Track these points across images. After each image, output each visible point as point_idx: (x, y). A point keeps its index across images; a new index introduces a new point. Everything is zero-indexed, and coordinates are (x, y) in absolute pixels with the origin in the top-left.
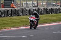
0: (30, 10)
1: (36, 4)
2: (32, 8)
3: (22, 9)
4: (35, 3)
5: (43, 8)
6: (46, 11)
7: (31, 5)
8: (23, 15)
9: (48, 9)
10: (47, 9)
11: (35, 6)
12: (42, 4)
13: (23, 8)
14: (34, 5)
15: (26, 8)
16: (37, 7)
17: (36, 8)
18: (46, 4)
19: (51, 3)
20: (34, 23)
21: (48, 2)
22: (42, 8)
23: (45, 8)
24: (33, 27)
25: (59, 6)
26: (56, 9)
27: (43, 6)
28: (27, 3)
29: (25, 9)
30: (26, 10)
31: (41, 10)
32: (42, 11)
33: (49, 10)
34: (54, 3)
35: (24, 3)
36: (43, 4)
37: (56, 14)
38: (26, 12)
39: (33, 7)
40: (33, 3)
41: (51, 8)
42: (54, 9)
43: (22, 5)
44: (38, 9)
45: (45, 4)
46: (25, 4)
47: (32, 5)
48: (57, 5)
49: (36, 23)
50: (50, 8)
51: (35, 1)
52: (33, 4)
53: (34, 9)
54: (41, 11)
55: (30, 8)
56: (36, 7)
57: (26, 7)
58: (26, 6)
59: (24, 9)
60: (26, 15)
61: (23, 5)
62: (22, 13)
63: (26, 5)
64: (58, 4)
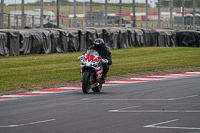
0: (32, 38)
1: (54, 18)
2: (41, 31)
3: (8, 34)
4: (51, 14)
5: (76, 30)
6: (87, 40)
7: (37, 22)
8: (11, 55)
9: (92, 35)
10: (88, 33)
11: (49, 25)
12: (72, 16)
13: (11, 30)
14: (45, 22)
15: (22, 32)
16: (57, 27)
17: (54, 31)
18: (86, 18)
19: (102, 13)
20: (95, 76)
21: (93, 10)
22: (73, 31)
23: (83, 31)
24: (93, 86)
25: (128, 23)
26: (120, 32)
27: (75, 22)
28: (24, 16)
29: (18, 33)
30: (21, 36)
31: (70, 36)
32: (74, 41)
33: (95, 36)
34: (114, 15)
35: (12, 13)
36: (75, 17)
37: (121, 51)
38: (21, 45)
39: (45, 26)
40: (44, 13)
41: (104, 31)
42: (112, 34)
43: (6, 22)
44: (61, 33)
45: (82, 16)
46: (16, 17)
47: (41, 21)
48: (123, 22)
49: (99, 76)
50: (99, 30)
51: (51, 8)
52: (45, 16)
53: (47, 33)
54: (70, 42)
55: (33, 32)
56: (55, 27)
57: (20, 28)
58: (20, 25)
59: (15, 33)
60: (22, 53)
61: (12, 19)
62: (8, 46)
63: (20, 21)
64: (125, 18)
